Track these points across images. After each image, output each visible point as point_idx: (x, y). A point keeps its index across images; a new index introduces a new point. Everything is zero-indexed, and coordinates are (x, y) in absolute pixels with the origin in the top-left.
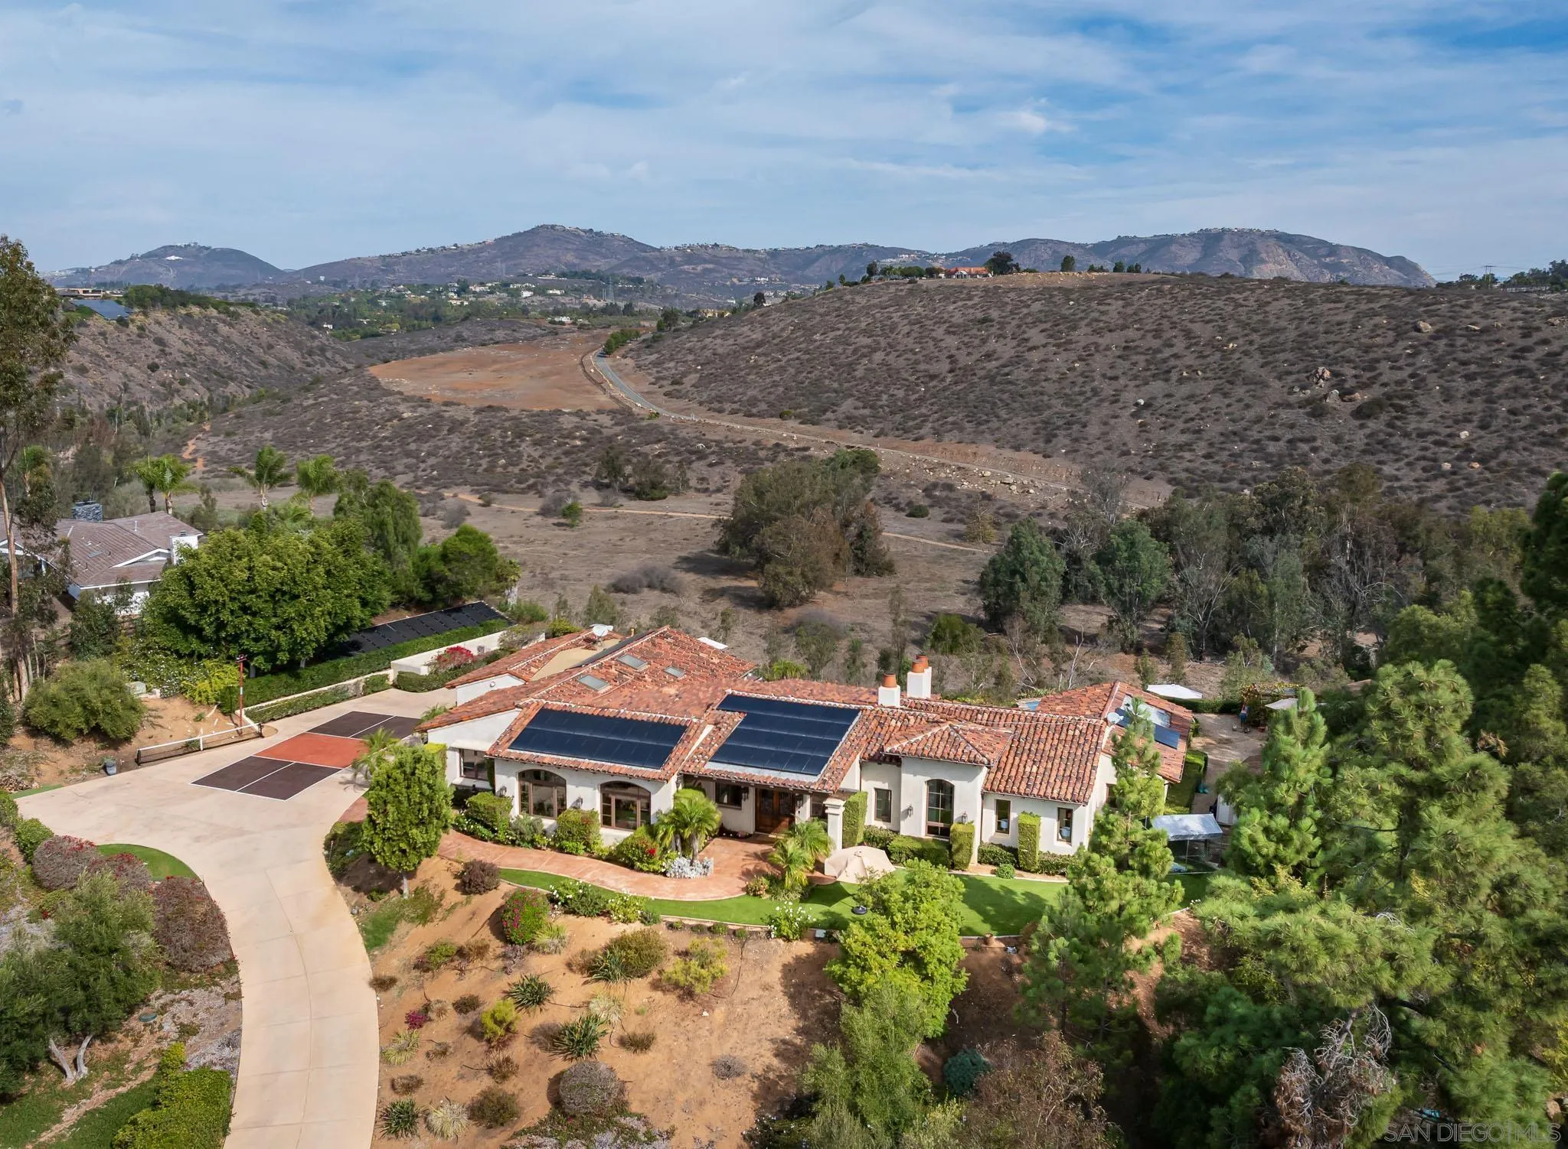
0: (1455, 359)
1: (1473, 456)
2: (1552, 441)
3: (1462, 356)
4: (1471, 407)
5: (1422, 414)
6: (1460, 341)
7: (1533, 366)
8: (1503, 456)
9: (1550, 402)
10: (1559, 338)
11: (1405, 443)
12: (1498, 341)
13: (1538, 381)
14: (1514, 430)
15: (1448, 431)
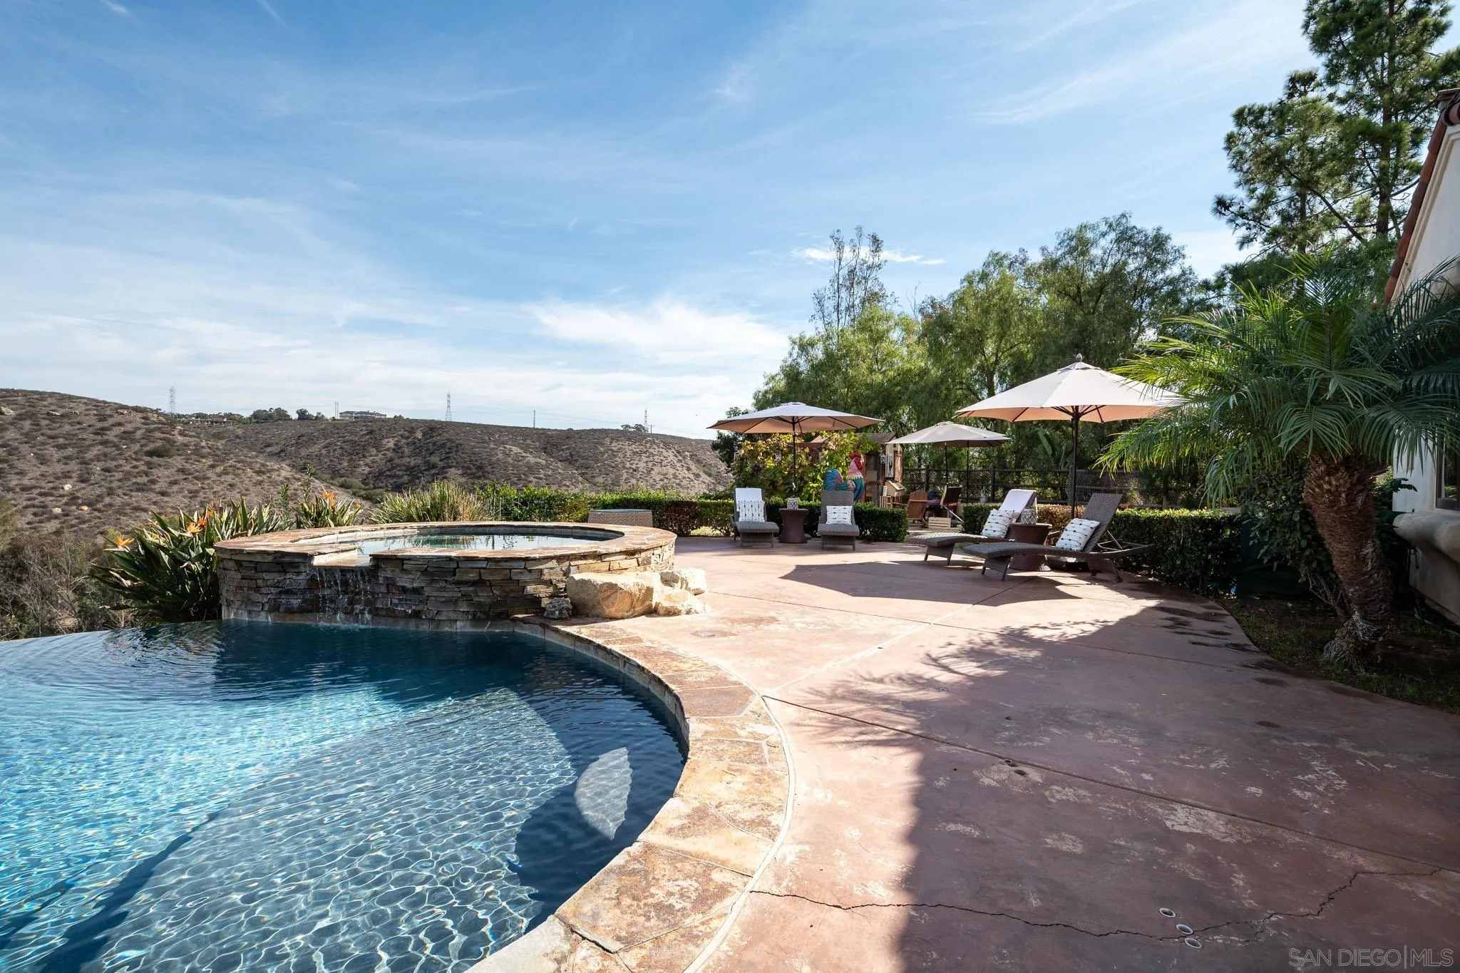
0: (42, 434)
1: (80, 501)
2: (145, 487)
3: (49, 432)
4: (67, 468)
5: (22, 473)
6: (44, 423)
7: (116, 440)
8: (107, 500)
9: (135, 463)
10: (130, 422)
11: (10, 495)
12: (79, 423)
13: (121, 449)
14: (111, 482)
15: (51, 485)
